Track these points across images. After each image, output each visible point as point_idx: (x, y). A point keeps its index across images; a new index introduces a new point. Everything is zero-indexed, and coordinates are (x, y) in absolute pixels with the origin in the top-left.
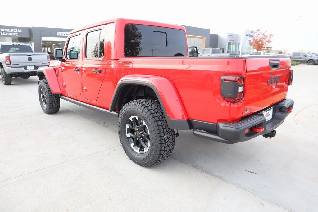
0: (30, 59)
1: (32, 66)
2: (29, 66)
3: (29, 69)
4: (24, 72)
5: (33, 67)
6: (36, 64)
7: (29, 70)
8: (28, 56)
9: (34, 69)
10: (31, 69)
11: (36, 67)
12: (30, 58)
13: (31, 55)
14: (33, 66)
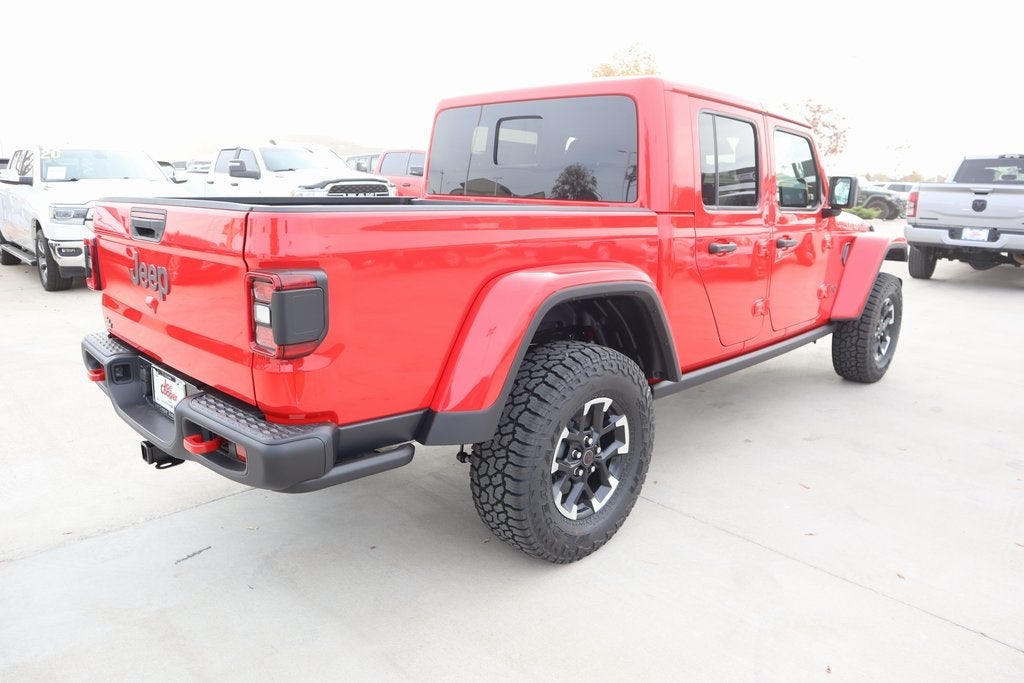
0: (979, 206)
1: (981, 228)
2: (972, 228)
3: (968, 237)
4: (944, 245)
5: (985, 234)
6: (999, 225)
7: (965, 239)
8: (976, 193)
9: (983, 241)
10: (975, 238)
11: (994, 235)
12: (980, 201)
13: (986, 193)
14: (985, 228)
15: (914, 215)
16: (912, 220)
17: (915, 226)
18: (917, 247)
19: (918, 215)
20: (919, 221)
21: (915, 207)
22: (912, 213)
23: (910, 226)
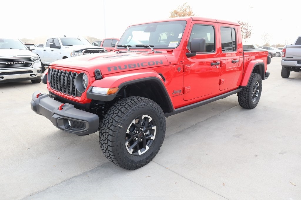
15: (285, 56)
16: (284, 58)
17: (285, 60)
18: (285, 67)
19: (286, 56)
20: (286, 58)
21: (285, 54)
22: (284, 56)
23: (283, 60)
